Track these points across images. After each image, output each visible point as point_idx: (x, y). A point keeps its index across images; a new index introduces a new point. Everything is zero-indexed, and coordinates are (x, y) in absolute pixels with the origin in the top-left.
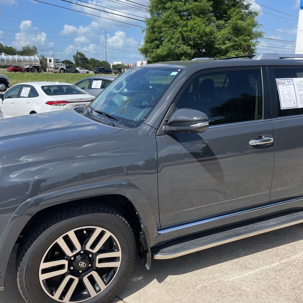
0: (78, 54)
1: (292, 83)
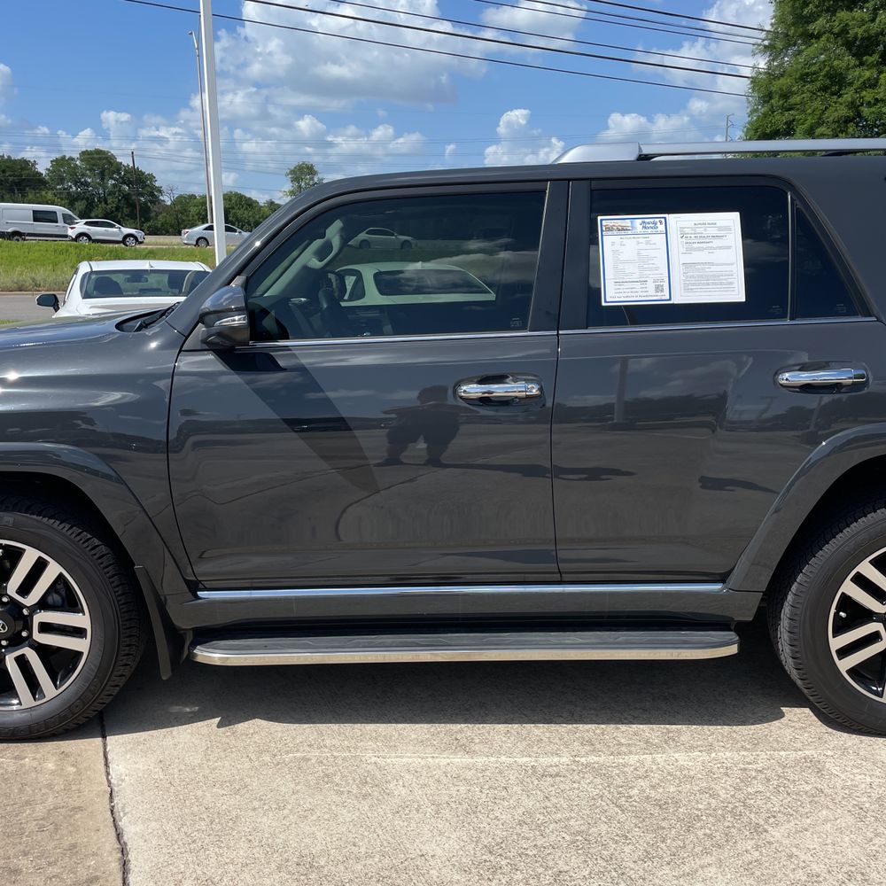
1: (661, 228)
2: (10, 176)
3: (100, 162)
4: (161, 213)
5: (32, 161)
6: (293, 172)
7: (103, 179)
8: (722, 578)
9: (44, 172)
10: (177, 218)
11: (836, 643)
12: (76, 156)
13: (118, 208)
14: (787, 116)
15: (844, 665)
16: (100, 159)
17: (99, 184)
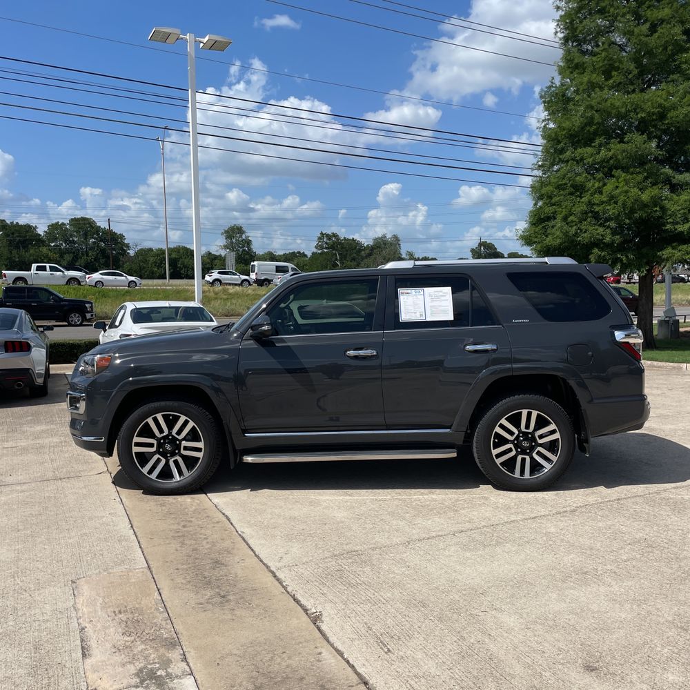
0: (480, 245)
1: (422, 293)
2: (18, 237)
3: (84, 226)
4: (126, 262)
5: (34, 225)
6: (226, 232)
7: (86, 239)
8: (449, 427)
9: (42, 233)
10: (140, 266)
11: (495, 452)
12: (67, 222)
13: (96, 259)
14: (552, 209)
15: (499, 461)
16: (85, 224)
17: (83, 242)
